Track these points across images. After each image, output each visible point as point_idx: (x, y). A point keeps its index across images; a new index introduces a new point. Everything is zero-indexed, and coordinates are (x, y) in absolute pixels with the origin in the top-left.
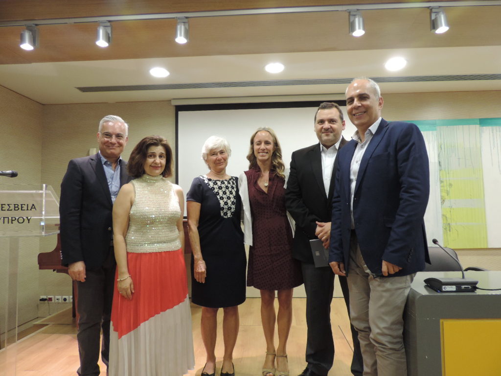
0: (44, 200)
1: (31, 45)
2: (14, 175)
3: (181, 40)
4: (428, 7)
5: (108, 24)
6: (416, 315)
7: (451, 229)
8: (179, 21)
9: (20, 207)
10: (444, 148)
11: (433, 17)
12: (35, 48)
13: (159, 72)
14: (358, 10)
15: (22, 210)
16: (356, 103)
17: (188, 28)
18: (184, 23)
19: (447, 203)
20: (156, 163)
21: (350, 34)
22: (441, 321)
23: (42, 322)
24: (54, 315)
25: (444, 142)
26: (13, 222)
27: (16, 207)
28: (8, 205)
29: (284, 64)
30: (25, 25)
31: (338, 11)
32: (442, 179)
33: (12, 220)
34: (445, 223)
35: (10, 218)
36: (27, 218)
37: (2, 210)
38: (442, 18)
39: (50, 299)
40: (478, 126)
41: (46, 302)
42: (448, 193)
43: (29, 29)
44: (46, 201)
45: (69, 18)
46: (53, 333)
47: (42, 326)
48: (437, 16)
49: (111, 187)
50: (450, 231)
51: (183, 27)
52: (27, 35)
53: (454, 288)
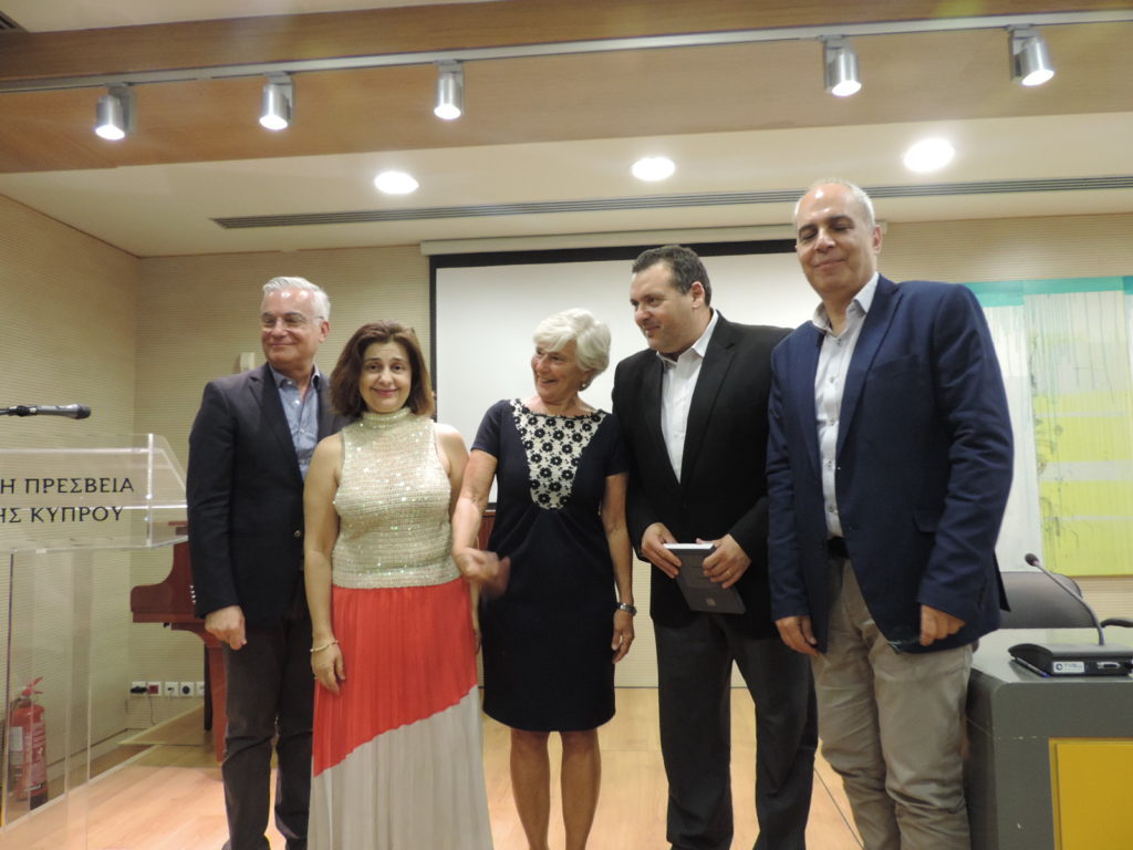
0: (150, 471)
1: (120, 128)
2: (82, 414)
3: (447, 110)
4: (1005, 28)
5: (287, 79)
6: (994, 728)
7: (1062, 531)
8: (441, 69)
9: (98, 484)
10: (1043, 344)
11: (1017, 50)
12: (127, 135)
13: (394, 182)
14: (844, 36)
15: (102, 491)
16: (823, 237)
17: (461, 84)
18: (454, 72)
19: (1050, 471)
20: (382, 383)
21: (827, 91)
22: (1052, 742)
23: (137, 740)
24: (163, 723)
25: (1042, 331)
26: (84, 517)
27: (90, 485)
28: (73, 480)
29: (674, 161)
30: (107, 85)
31: (797, 39)
32: (1038, 417)
33: (81, 514)
34: (1047, 515)
35: (77, 509)
36: (114, 508)
37: (60, 491)
38: (1038, 52)
39: (154, 689)
40: (1120, 293)
41: (145, 694)
42: (1053, 447)
43: (116, 92)
44: (154, 470)
45: (201, 68)
46: (162, 765)
47: (138, 748)
48: (1027, 46)
49: (298, 440)
50: (1058, 534)
51: (451, 83)
52: (111, 107)
53: (1079, 667)
